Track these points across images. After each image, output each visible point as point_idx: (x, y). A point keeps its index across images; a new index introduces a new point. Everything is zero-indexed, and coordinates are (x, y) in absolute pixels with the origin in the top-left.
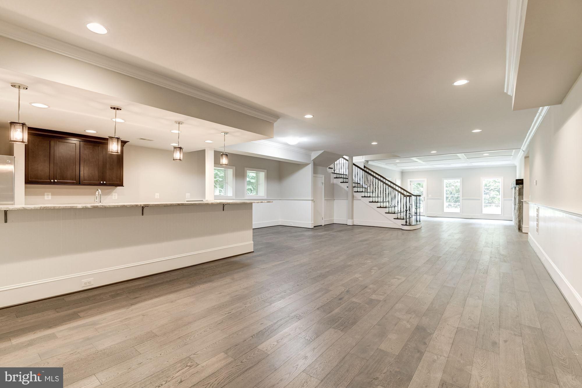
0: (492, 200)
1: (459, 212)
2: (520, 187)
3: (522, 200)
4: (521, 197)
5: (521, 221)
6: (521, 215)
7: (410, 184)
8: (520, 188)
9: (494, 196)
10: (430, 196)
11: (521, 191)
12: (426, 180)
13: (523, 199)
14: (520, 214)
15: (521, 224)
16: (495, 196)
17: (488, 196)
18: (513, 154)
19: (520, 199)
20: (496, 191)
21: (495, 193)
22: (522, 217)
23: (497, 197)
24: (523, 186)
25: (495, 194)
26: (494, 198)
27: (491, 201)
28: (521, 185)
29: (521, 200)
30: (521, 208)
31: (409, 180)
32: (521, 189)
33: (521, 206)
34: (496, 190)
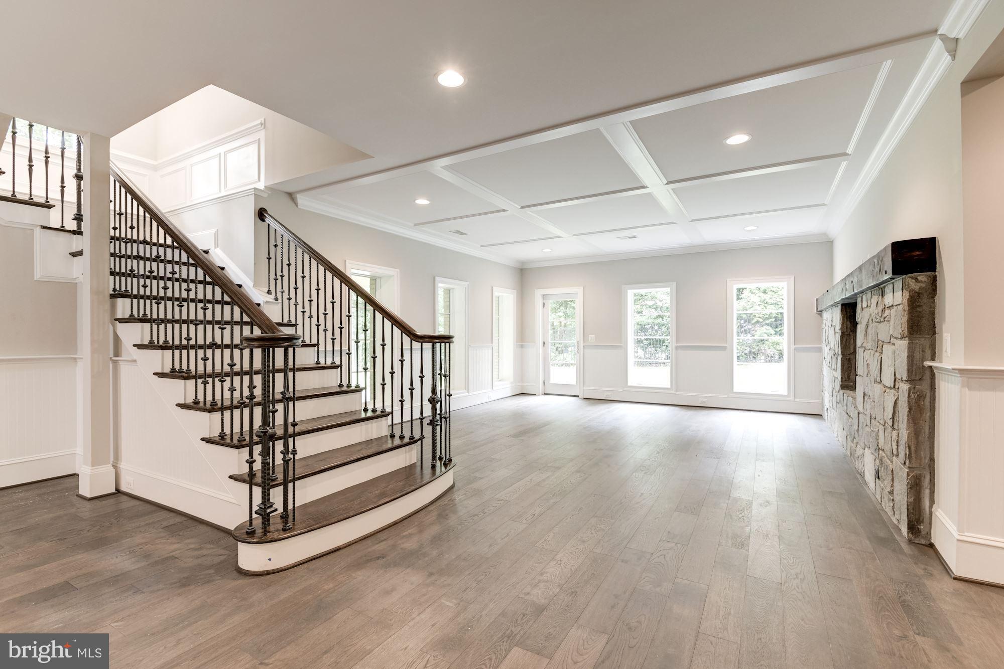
0: (758, 345)
1: (669, 386)
2: (915, 286)
3: (927, 363)
4: (923, 341)
5: (926, 482)
6: (926, 445)
7: (544, 304)
8: (919, 294)
9: (762, 338)
10: (591, 337)
11: (926, 309)
12: (580, 290)
13: (933, 359)
14: (918, 444)
15: (926, 502)
16: (766, 337)
17: (749, 336)
18: (850, 150)
19: (917, 355)
20: (767, 324)
21: (765, 331)
22: (932, 459)
23: (769, 340)
24: (934, 280)
25: (765, 333)
26: (762, 341)
27: (757, 348)
28: (923, 277)
29: (923, 360)
30: (921, 410)
31: (539, 293)
32: (925, 300)
33: (921, 397)
34: (767, 322)
